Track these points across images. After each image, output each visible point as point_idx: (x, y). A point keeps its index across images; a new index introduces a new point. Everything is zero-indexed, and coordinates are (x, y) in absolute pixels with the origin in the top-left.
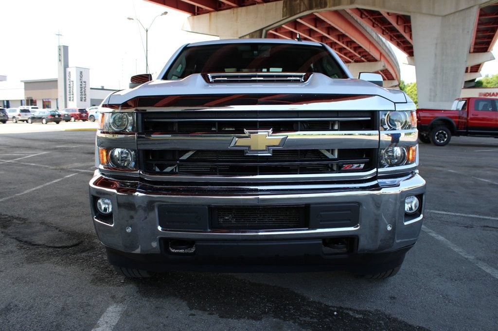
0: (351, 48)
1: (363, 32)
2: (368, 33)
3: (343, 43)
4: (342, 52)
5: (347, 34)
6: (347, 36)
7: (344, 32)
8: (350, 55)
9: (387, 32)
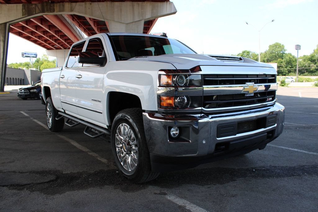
0: (63, 40)
1: (72, 30)
2: (74, 30)
3: (58, 36)
4: (57, 42)
5: (62, 31)
6: (62, 32)
7: (60, 29)
8: (62, 44)
9: (87, 30)
